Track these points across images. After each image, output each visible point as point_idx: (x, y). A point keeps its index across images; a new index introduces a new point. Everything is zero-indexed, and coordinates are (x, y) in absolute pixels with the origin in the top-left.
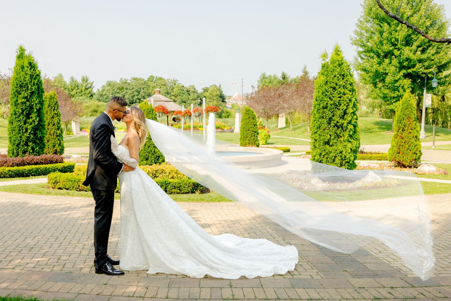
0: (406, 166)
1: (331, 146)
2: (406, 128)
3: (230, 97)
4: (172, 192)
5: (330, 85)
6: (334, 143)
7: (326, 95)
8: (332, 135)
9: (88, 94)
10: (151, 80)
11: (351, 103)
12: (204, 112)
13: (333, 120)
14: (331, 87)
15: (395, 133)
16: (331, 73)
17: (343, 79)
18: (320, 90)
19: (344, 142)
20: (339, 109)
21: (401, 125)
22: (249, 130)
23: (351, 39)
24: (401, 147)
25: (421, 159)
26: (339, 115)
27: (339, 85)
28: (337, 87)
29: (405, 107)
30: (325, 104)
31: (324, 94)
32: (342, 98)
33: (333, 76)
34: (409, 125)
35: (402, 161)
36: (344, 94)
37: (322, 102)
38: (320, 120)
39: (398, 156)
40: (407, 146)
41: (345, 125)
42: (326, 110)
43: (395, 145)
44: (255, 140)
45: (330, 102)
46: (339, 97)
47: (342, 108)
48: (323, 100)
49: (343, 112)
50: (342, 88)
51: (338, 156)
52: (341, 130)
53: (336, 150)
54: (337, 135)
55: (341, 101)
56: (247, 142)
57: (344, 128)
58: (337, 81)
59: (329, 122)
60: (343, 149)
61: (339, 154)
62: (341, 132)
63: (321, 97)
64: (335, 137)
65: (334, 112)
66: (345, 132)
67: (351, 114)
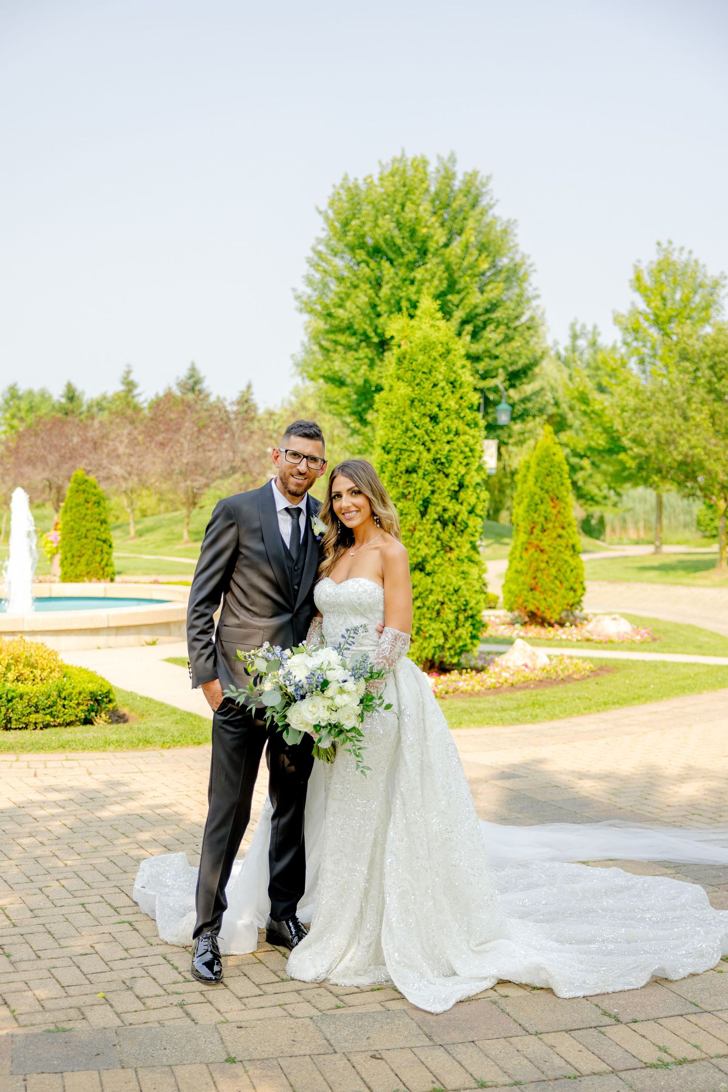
0: (553, 621)
1: (428, 574)
2: (550, 525)
4: (27, 725)
5: (422, 410)
6: (436, 568)
7: (415, 436)
8: (430, 544)
11: (472, 459)
13: (435, 504)
14: (424, 415)
15: (523, 537)
16: (424, 376)
17: (453, 392)
18: (397, 422)
19: (459, 563)
20: (447, 476)
21: (536, 516)
22: (86, 537)
23: (298, 297)
24: (539, 575)
25: (583, 605)
26: (449, 490)
27: (447, 409)
28: (441, 415)
29: (546, 472)
30: (414, 459)
31: (410, 434)
32: (454, 446)
33: (432, 385)
34: (556, 516)
35: (542, 609)
36: (457, 434)
37: (405, 455)
38: (399, 505)
39: (534, 598)
40: (553, 571)
41: (464, 516)
42: (414, 475)
43: (525, 569)
44: (104, 563)
45: (427, 456)
46: (448, 442)
47: (456, 472)
48: (406, 450)
49: (457, 483)
50: (453, 416)
51: (450, 600)
52: (453, 531)
53: (444, 587)
54: (442, 543)
55: (452, 453)
56: (82, 568)
57: (458, 525)
58: (441, 399)
59: (422, 509)
60: (462, 583)
61: (450, 597)
62: (451, 538)
63: (401, 441)
64: (438, 551)
65: (435, 483)
66: (462, 537)
67: (475, 488)
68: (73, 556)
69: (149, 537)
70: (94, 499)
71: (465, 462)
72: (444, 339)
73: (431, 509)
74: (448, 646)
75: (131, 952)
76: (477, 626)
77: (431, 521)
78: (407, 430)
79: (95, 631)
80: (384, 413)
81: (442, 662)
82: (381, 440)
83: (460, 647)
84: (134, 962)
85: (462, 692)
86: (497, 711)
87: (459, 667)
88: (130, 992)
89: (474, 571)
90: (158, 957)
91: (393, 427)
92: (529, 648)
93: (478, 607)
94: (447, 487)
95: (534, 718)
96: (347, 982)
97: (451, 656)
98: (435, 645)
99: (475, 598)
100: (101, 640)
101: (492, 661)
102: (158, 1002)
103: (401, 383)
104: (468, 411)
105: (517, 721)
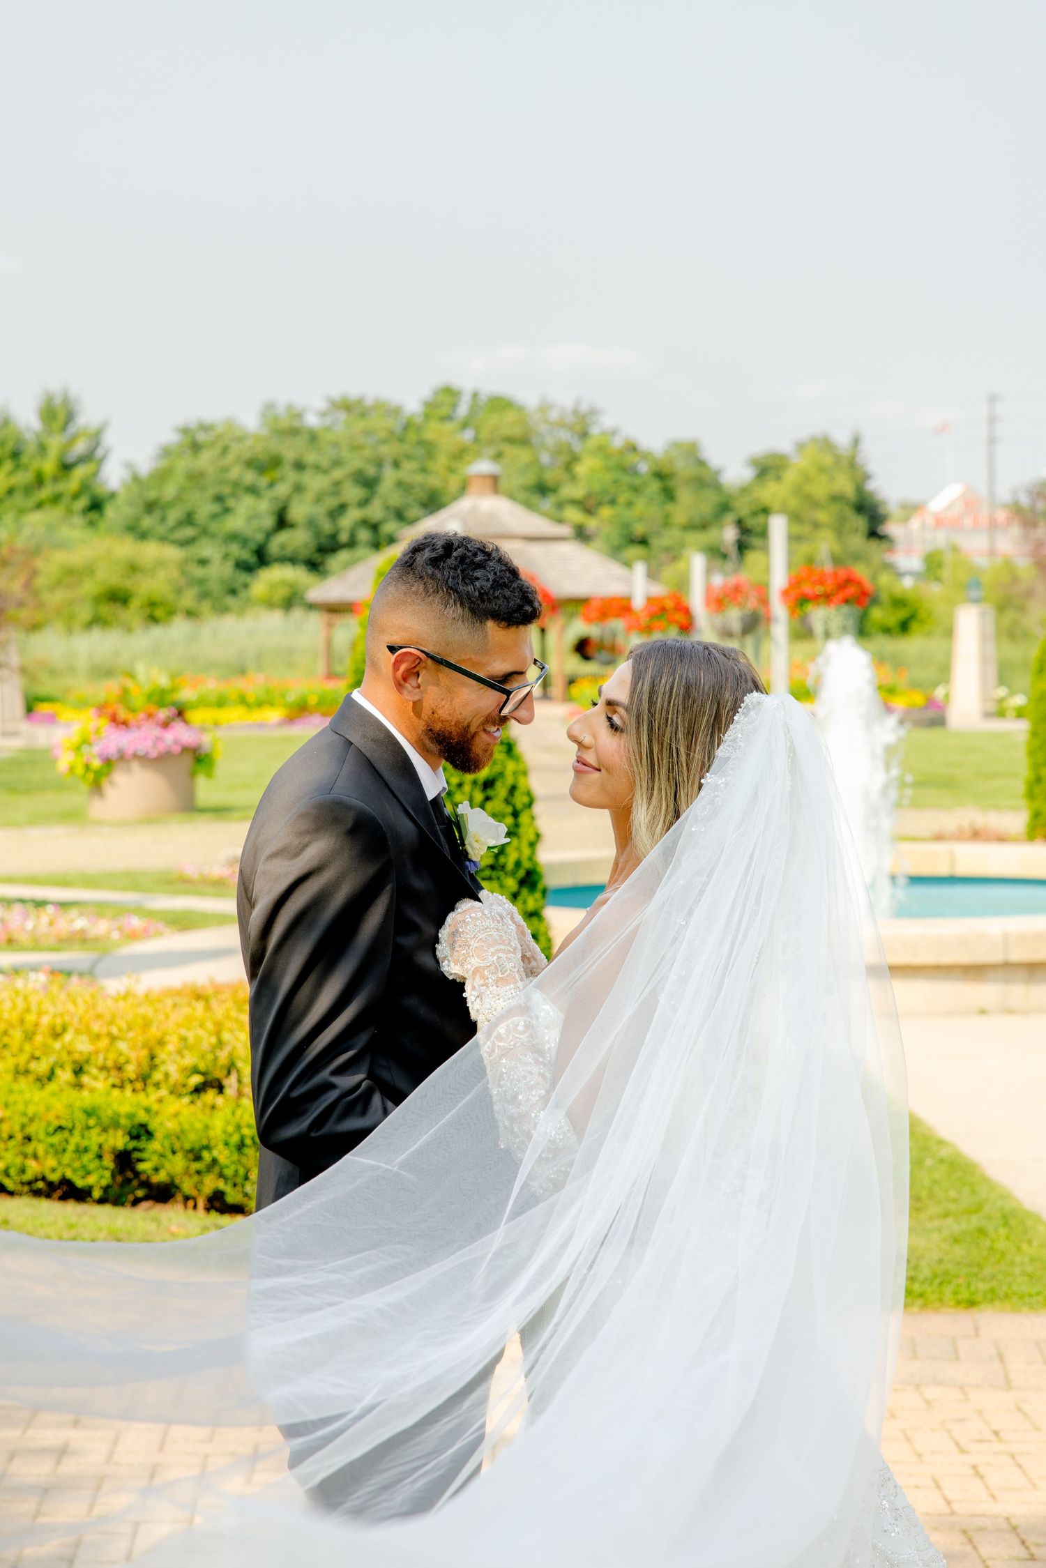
3: (911, 509)
9: (76, 496)
10: (444, 411)
12: (779, 609)
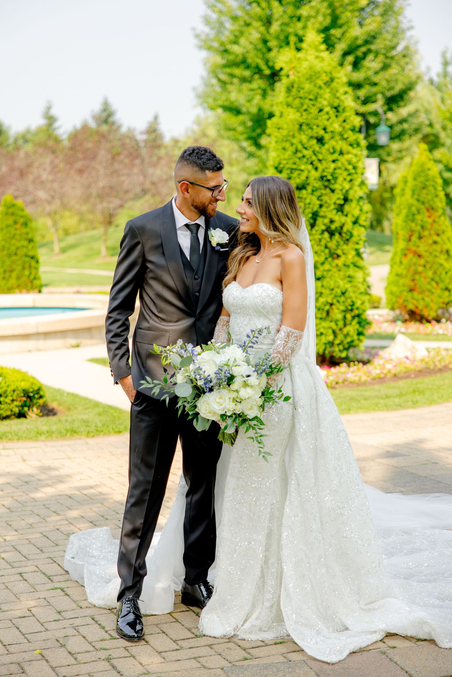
0: (430, 318)
2: (426, 233)
5: (310, 132)
6: (325, 273)
7: (304, 156)
8: (319, 252)
11: (355, 176)
13: (323, 217)
14: (312, 137)
15: (402, 244)
16: (311, 102)
17: (337, 116)
18: (287, 145)
19: (345, 269)
20: (333, 191)
21: (413, 225)
22: (16, 254)
23: (197, 36)
24: (417, 277)
26: (335, 203)
27: (332, 132)
28: (327, 137)
29: (421, 185)
30: (303, 177)
31: (299, 155)
32: (339, 164)
33: (318, 110)
34: (432, 225)
35: (420, 307)
36: (341, 153)
37: (295, 174)
39: (413, 299)
40: (430, 274)
41: (348, 226)
42: (304, 192)
43: (404, 272)
44: (32, 277)
45: (315, 174)
46: (334, 161)
47: (341, 188)
48: (296, 169)
49: (342, 197)
50: (338, 138)
51: (338, 302)
52: (339, 240)
53: (332, 290)
54: (330, 252)
55: (338, 171)
56: (13, 281)
57: (344, 235)
58: (326, 123)
59: (312, 221)
60: (348, 286)
61: (338, 298)
62: (338, 246)
63: (292, 161)
64: (326, 258)
65: (323, 198)
66: (347, 245)
67: (358, 201)
68: (5, 272)
69: (72, 253)
70: (21, 220)
71: (349, 178)
72: (328, 69)
73: (319, 221)
74: (337, 342)
75: (63, 614)
76: (363, 323)
77: (319, 232)
78: (297, 151)
79: (26, 337)
80: (276, 137)
81: (332, 357)
82: (274, 162)
83: (348, 343)
84: (66, 623)
85: (351, 382)
86: (382, 398)
87: (347, 360)
88: (63, 649)
89: (359, 275)
90: (87, 618)
91: (284, 149)
92: (409, 342)
93: (363, 307)
94: (333, 201)
95: (415, 404)
96: (253, 637)
97: (340, 351)
98: (326, 341)
99: (360, 299)
100: (31, 344)
101: (377, 354)
102: (88, 657)
103: (290, 110)
104: (350, 133)
105: (400, 406)
